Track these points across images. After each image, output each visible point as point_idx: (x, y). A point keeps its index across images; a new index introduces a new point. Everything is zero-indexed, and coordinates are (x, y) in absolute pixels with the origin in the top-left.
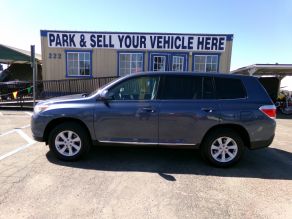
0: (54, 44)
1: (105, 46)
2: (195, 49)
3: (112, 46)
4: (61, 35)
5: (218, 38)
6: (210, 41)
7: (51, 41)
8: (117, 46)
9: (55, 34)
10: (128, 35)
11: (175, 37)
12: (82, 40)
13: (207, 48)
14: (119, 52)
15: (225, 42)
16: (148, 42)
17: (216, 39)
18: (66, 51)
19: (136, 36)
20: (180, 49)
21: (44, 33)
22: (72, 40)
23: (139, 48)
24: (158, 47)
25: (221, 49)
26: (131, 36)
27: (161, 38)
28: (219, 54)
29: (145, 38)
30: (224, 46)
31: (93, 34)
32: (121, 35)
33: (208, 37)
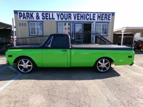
0: (22, 18)
1: (50, 19)
2: (96, 20)
3: (53, 19)
4: (25, 13)
5: (108, 14)
6: (104, 16)
7: (20, 16)
8: (56, 19)
9: (22, 13)
10: (62, 13)
11: (86, 14)
12: (38, 17)
13: (102, 19)
14: (57, 22)
15: (111, 16)
17: (107, 15)
18: (29, 22)
19: (66, 14)
20: (89, 20)
21: (16, 12)
22: (32, 16)
23: (68, 20)
24: (78, 19)
25: (109, 20)
26: (64, 13)
27: (78, 14)
28: (108, 23)
29: (71, 14)
30: (110, 18)
31: (43, 13)
32: (58, 13)
33: (103, 14)
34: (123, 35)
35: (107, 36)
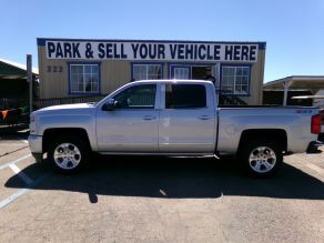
0: (54, 55)
1: (117, 56)
2: (222, 59)
3: (124, 56)
4: (62, 44)
5: (249, 46)
6: (240, 50)
7: (51, 51)
8: (130, 57)
9: (55, 43)
10: (144, 44)
11: (199, 45)
12: (89, 52)
13: (236, 58)
14: (132, 63)
15: (256, 51)
16: (167, 52)
17: (247, 48)
18: (69, 63)
19: (153, 45)
20: (205, 59)
21: (41, 42)
22: (76, 50)
23: (156, 59)
24: (180, 57)
25: (252, 59)
26: (147, 45)
27: (183, 46)
28: (250, 65)
29: (163, 46)
30: (256, 56)
31: (101, 43)
32: (135, 44)
33: (237, 45)
34: (286, 94)
35: (249, 95)
